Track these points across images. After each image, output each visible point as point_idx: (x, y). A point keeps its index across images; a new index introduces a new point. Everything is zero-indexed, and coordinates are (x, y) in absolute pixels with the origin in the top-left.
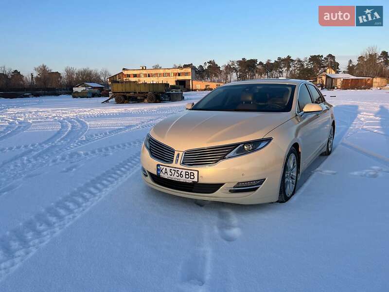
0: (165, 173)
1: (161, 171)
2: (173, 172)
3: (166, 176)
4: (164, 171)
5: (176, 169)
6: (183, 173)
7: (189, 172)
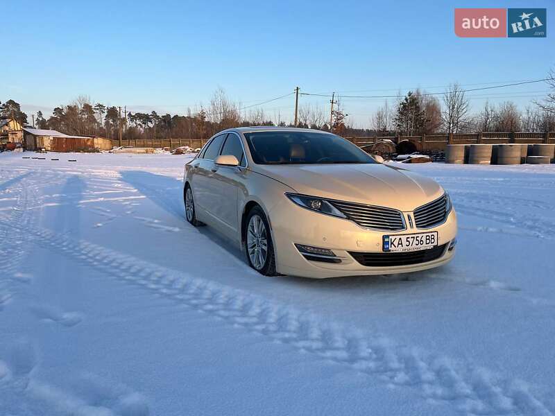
0: (399, 244)
1: (392, 243)
2: (411, 240)
3: (400, 250)
4: (396, 243)
5: (415, 236)
6: (424, 239)
7: (430, 234)
